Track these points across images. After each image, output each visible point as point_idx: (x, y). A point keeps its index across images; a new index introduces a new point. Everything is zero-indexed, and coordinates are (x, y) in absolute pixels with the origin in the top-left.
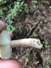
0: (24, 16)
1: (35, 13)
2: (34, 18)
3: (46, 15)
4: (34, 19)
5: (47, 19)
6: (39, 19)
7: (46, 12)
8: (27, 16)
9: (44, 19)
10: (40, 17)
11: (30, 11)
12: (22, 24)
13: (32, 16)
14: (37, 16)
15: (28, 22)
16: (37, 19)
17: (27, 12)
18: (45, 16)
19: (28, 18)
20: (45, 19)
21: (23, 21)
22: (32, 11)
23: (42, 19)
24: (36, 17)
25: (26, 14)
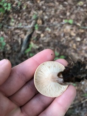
0: (6, 18)
3: (44, 7)
4: (25, 19)
5: (48, 13)
6: (34, 17)
7: (43, 2)
8: (11, 16)
10: (35, 12)
11: (14, 5)
12: (6, 34)
13: (20, 15)
15: (16, 26)
16: (31, 17)
19: (13, 20)
20: (44, 14)
22: (17, 4)
23: (38, 15)
24: (27, 15)
25: (7, 12)
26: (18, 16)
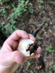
0: (28, 16)
1: (40, 14)
2: (38, 19)
3: (52, 17)
4: (39, 21)
5: (53, 21)
6: (44, 21)
7: (52, 14)
8: (31, 16)
9: (49, 21)
10: (46, 18)
11: (35, 11)
12: (25, 25)
13: (37, 17)
14: (42, 17)
15: (32, 23)
16: (42, 20)
17: (32, 12)
18: (50, 18)
19: (32, 19)
20: (51, 21)
21: (27, 22)
22: (37, 11)
23: (47, 21)
24: (40, 18)
25: (30, 14)
26: (35, 18)
